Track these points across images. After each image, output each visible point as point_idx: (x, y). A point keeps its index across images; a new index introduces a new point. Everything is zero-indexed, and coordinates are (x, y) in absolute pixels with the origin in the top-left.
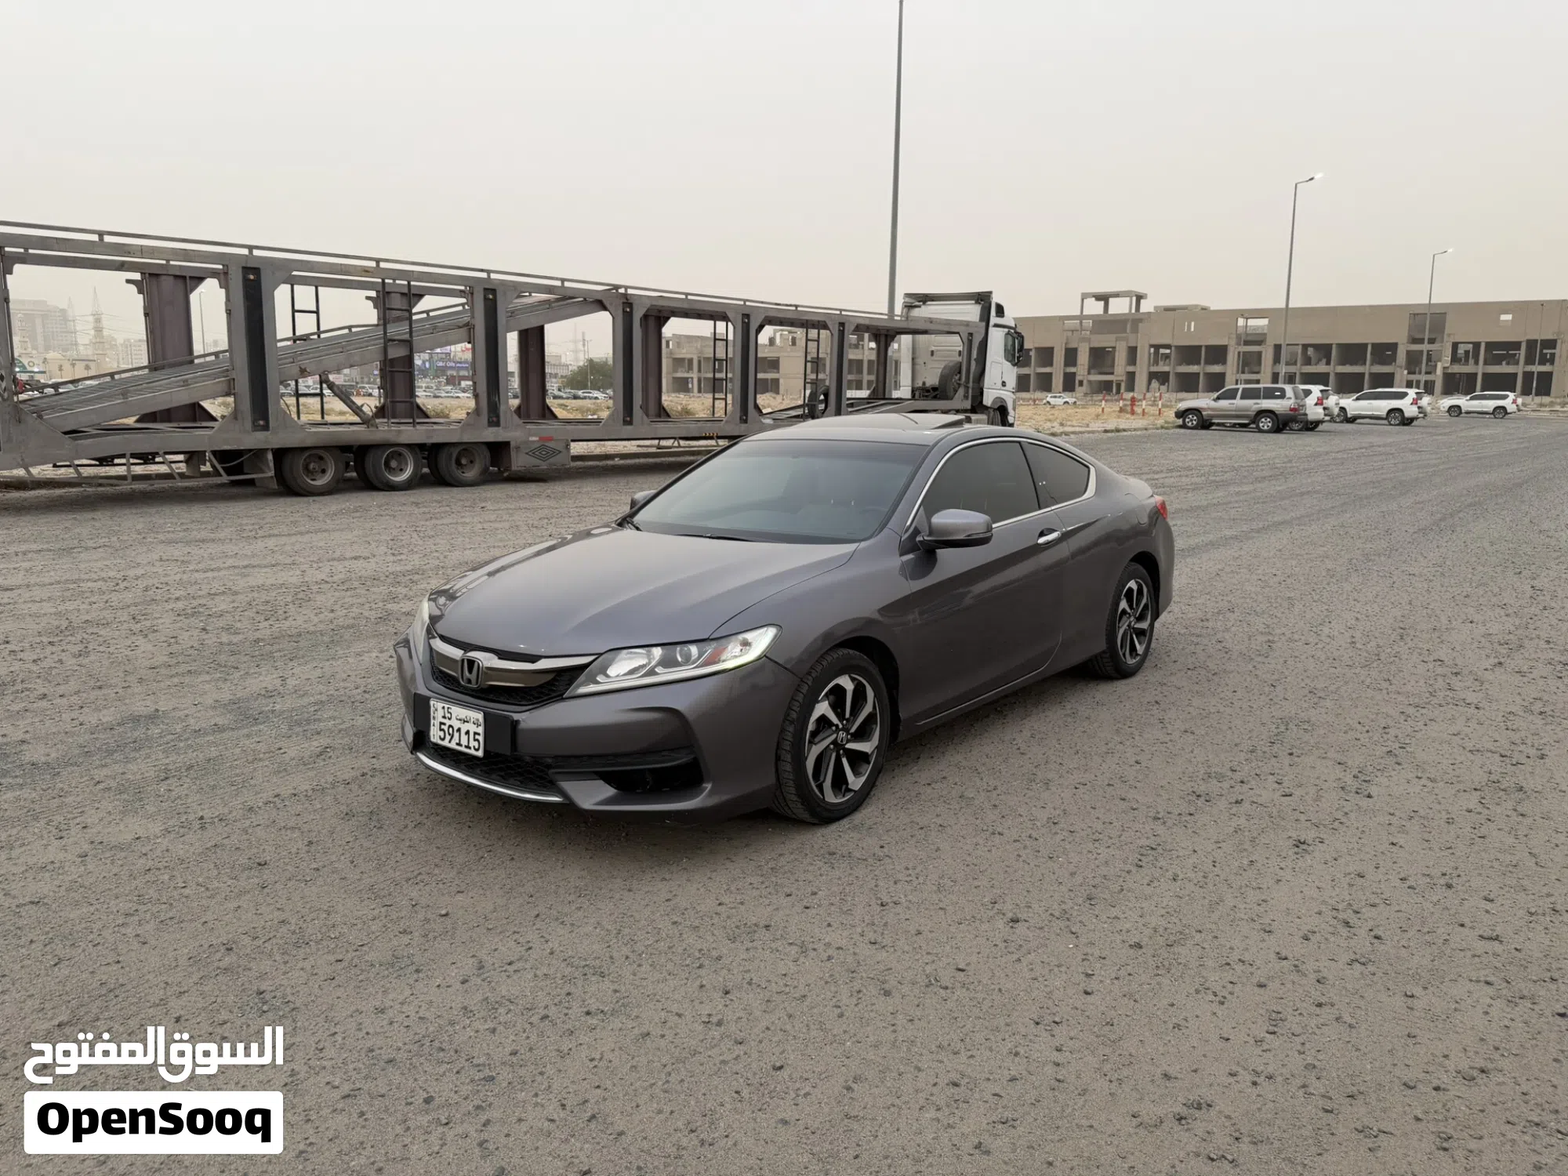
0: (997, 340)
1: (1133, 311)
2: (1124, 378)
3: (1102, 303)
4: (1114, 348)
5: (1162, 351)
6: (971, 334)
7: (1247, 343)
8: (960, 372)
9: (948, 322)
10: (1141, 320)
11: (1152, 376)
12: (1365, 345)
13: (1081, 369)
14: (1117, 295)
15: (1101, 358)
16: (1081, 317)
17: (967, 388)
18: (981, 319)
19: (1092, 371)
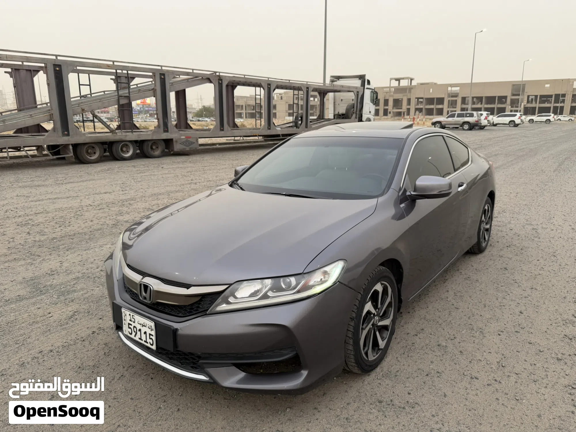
0: (368, 95)
1: (409, 85)
2: (406, 110)
3: (398, 82)
4: (402, 99)
5: (420, 100)
6: (358, 92)
7: (452, 97)
8: (354, 108)
9: (349, 87)
10: (412, 88)
11: (416, 109)
12: (495, 97)
13: (390, 107)
14: (403, 79)
15: (397, 103)
16: (390, 87)
17: (356, 114)
18: (361, 86)
19: (394, 108)
